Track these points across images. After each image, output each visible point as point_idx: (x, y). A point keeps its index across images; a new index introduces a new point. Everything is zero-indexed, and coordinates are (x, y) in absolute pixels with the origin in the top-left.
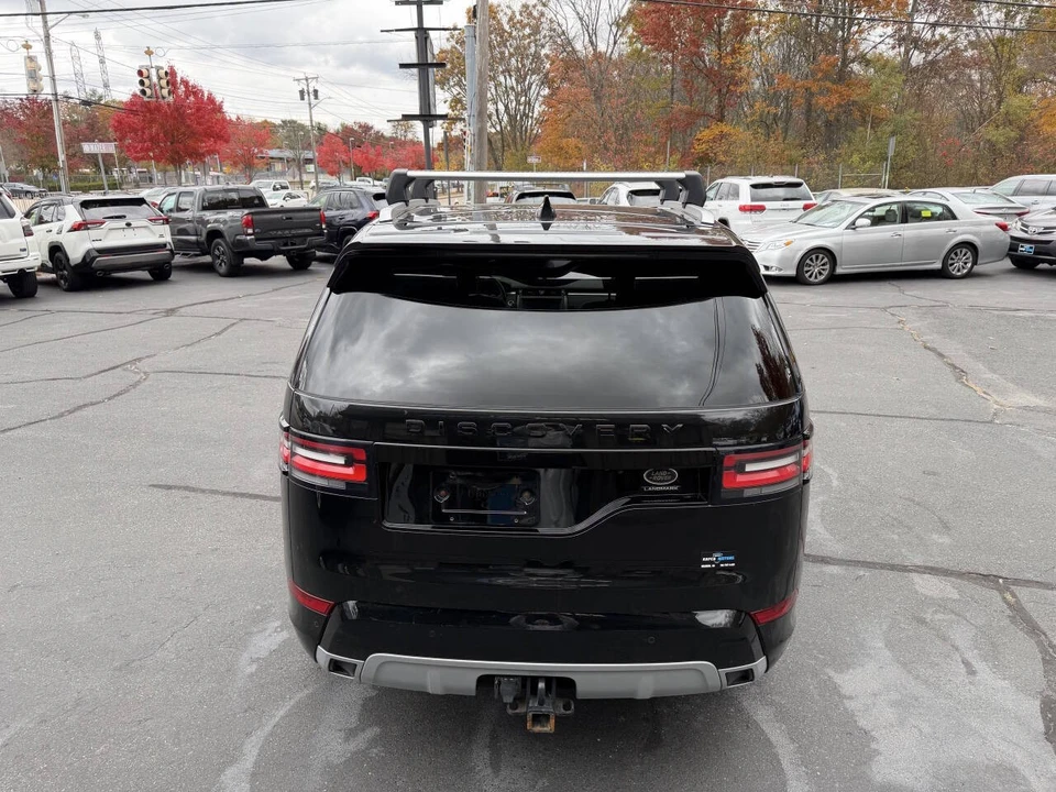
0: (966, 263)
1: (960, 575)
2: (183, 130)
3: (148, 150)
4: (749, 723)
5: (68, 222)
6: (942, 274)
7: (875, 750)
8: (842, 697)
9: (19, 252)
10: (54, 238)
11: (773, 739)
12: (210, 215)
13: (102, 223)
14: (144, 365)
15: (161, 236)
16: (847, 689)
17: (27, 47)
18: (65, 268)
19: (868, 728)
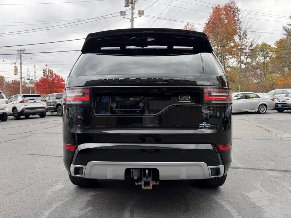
0: (264, 109)
1: (281, 171)
2: (54, 86)
3: (44, 91)
4: (219, 205)
5: (19, 101)
6: (258, 112)
7: (264, 212)
8: (250, 199)
9: (4, 108)
10: (14, 105)
11: (228, 209)
12: (56, 100)
13: (28, 101)
14: (34, 132)
15: (44, 105)
16: (250, 197)
17: (15, 64)
18: (16, 114)
19: (260, 206)
